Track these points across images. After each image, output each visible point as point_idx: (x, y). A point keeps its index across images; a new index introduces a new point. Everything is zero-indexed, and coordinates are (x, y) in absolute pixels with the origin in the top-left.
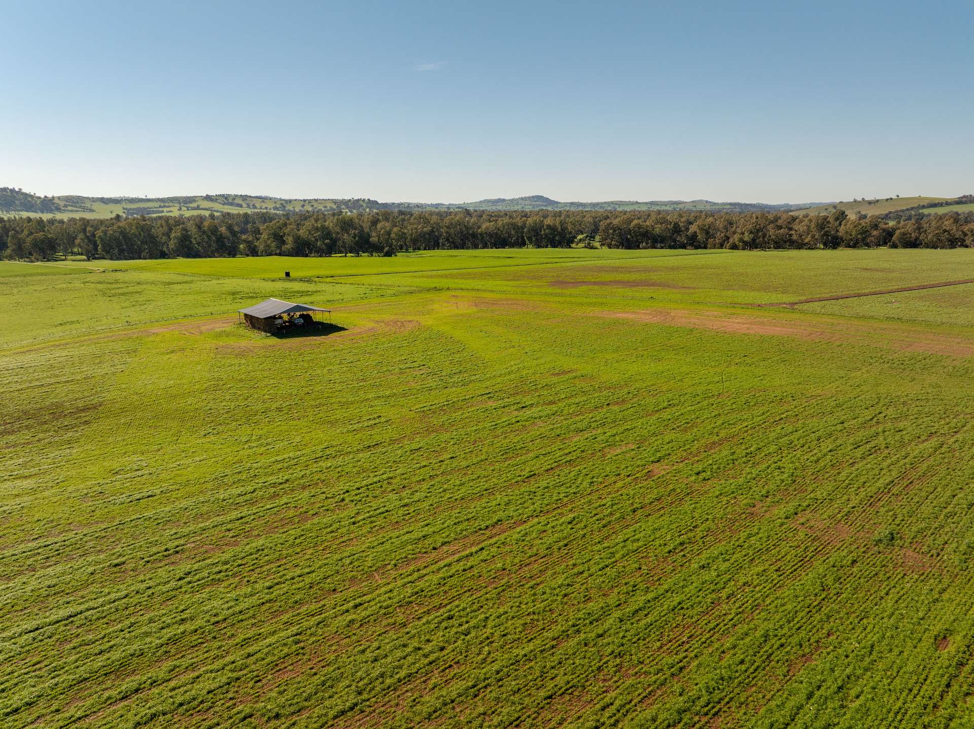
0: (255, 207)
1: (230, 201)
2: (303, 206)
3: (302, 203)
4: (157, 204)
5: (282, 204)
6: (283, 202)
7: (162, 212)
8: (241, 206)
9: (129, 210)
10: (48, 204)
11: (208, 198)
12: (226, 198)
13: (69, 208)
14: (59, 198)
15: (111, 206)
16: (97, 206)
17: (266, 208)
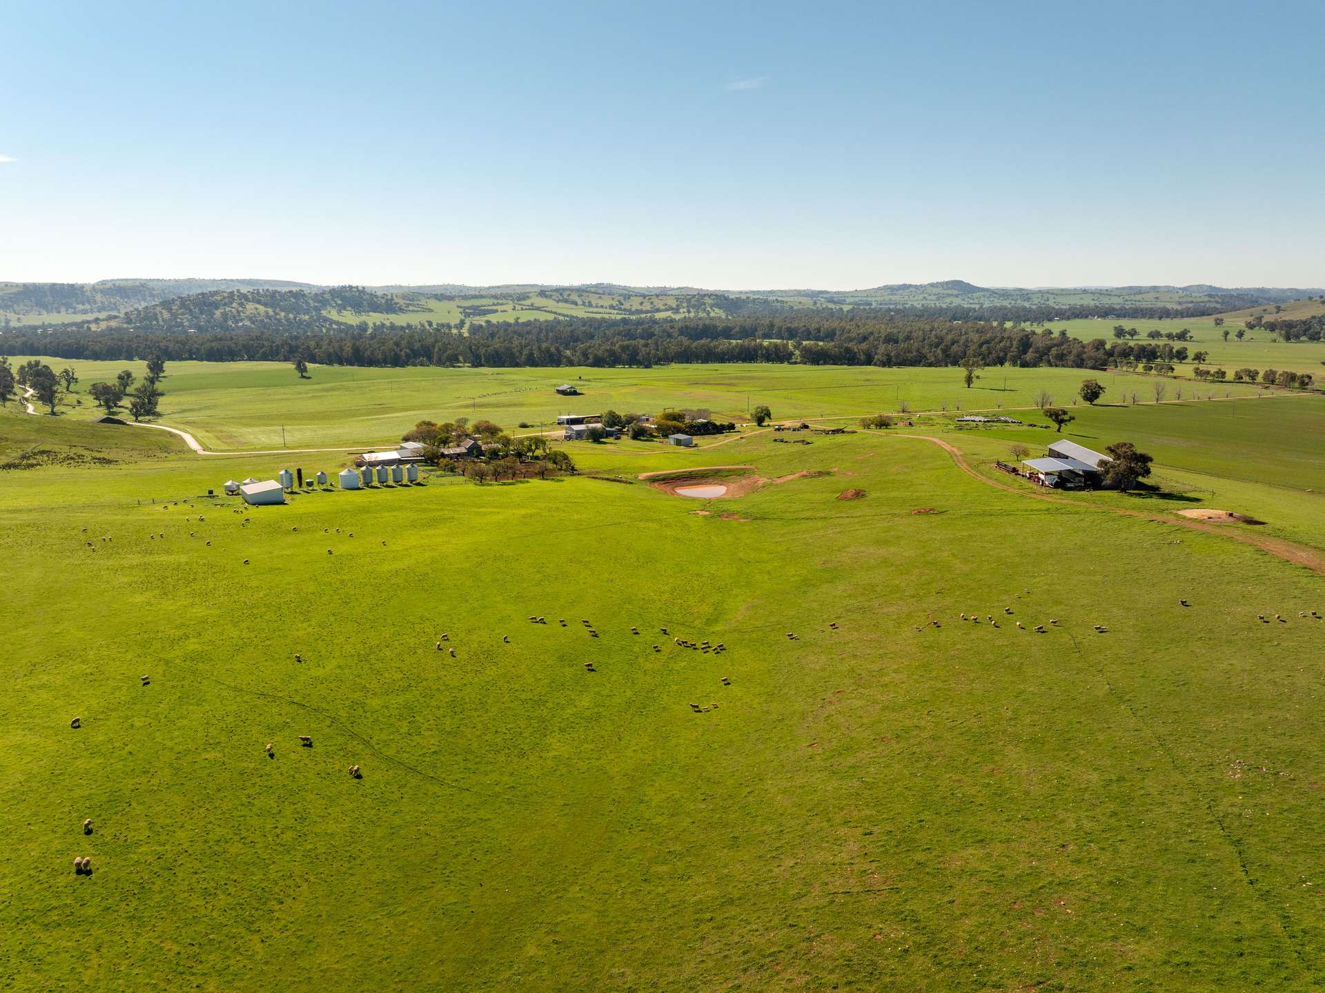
0: (590, 305)
1: (566, 296)
3: (644, 298)
4: (490, 302)
5: (619, 301)
7: (497, 312)
8: (575, 303)
9: (465, 308)
10: (391, 305)
11: (543, 293)
12: (562, 293)
13: (411, 308)
15: (446, 305)
16: (432, 304)
17: (602, 307)
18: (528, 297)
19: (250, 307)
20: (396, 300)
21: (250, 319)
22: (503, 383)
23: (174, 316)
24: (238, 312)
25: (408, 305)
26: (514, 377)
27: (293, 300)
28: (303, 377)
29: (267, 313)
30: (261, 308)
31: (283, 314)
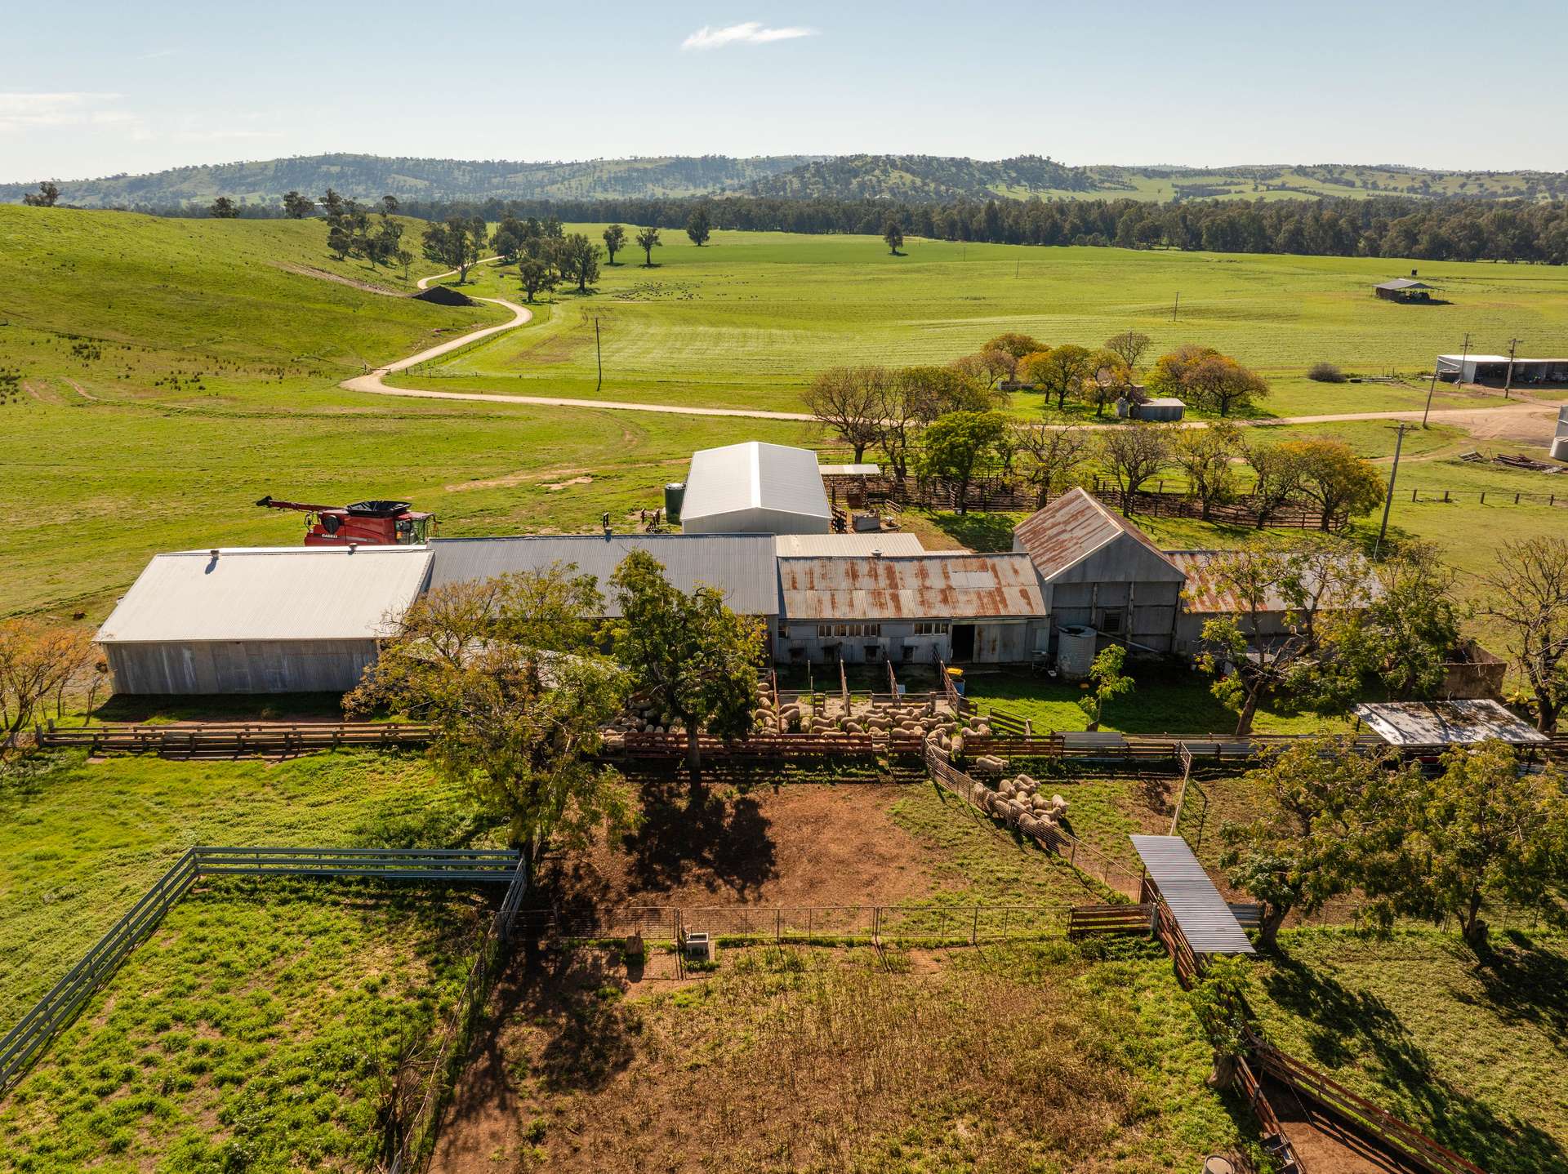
0: (1375, 186)
1: (1336, 176)
2: (1463, 186)
3: (1464, 180)
4: (1221, 180)
5: (1424, 182)
6: (1428, 179)
7: (1229, 192)
8: (1351, 184)
9: (1182, 188)
10: (1080, 178)
11: (1301, 171)
12: (1330, 172)
13: (1107, 185)
14: (1091, 169)
15: (1157, 182)
16: (1138, 181)
17: (1395, 189)
18: (1278, 175)
19: (895, 176)
20: (1089, 174)
21: (891, 190)
22: (1239, 274)
23: (805, 185)
24: (879, 182)
25: (1102, 182)
26: (1264, 267)
27: (954, 170)
28: (894, 253)
29: (913, 182)
30: (908, 177)
31: (933, 185)
